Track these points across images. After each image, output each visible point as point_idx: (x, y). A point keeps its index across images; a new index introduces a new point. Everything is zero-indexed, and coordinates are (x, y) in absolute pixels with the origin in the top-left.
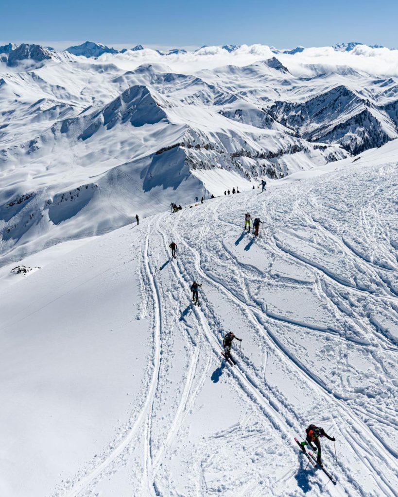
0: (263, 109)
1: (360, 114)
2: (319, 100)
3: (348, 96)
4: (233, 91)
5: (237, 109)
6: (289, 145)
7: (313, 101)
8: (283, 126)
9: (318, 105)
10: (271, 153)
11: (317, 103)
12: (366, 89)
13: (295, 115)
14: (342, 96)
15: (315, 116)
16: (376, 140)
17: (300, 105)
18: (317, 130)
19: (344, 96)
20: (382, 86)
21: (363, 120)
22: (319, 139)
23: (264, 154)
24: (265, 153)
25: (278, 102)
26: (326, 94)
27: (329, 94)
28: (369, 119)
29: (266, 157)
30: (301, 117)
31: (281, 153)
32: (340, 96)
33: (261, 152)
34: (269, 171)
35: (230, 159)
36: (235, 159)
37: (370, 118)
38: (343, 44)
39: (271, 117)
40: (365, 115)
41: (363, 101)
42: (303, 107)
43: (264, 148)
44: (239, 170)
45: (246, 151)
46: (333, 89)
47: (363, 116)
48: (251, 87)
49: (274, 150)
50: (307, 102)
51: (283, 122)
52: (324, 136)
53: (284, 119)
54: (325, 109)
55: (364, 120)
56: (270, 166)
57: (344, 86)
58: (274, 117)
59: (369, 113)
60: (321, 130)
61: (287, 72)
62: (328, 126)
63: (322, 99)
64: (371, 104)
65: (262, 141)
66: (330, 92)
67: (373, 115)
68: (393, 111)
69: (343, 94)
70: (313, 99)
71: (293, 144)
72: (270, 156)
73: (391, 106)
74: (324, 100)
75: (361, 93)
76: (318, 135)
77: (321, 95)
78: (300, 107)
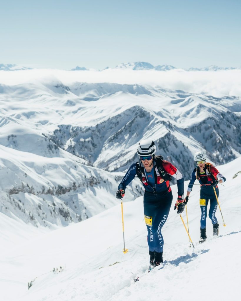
0: (43, 134)
1: (162, 138)
2: (111, 123)
3: (145, 117)
4: (4, 114)
5: (10, 134)
6: (84, 176)
7: (105, 124)
8: (71, 154)
9: (111, 128)
10: (61, 187)
11: (110, 127)
12: (164, 110)
13: (85, 141)
14: (138, 118)
15: (110, 141)
16: (186, 168)
17: (89, 129)
18: (113, 158)
19: (141, 117)
20: (182, 106)
21: (167, 145)
22: (117, 169)
23: (51, 189)
24: (53, 188)
25: (62, 125)
26: (119, 115)
27: (123, 116)
28: (174, 143)
29: (55, 193)
30: (92, 143)
31: (74, 187)
32: (136, 117)
33: (47, 187)
34: (61, 211)
35: (6, 197)
36: (13, 196)
37: (176, 142)
38: (129, 63)
39: (54, 144)
40: (169, 139)
41: (164, 123)
42: (93, 131)
43: (51, 181)
44: (20, 211)
45: (28, 186)
46: (127, 110)
47: (166, 140)
48: (26, 109)
49: (65, 183)
50: (97, 126)
51: (72, 150)
52: (124, 165)
53: (71, 146)
54: (121, 133)
55: (169, 144)
56: (62, 205)
57: (139, 107)
58: (58, 145)
59: (173, 136)
60: (119, 157)
61: (69, 92)
62: (127, 153)
63: (114, 121)
64: (173, 126)
65: (48, 172)
66: (124, 113)
67: (178, 138)
68: (200, 134)
69: (139, 115)
70: (105, 122)
71: (88, 176)
72: (61, 190)
73: (196, 128)
74: (118, 123)
75: (160, 114)
76: (116, 164)
77: (113, 117)
78: (90, 132)
